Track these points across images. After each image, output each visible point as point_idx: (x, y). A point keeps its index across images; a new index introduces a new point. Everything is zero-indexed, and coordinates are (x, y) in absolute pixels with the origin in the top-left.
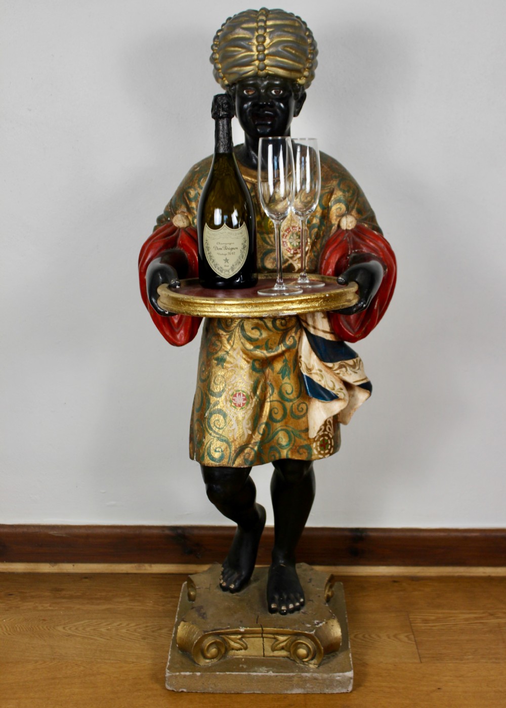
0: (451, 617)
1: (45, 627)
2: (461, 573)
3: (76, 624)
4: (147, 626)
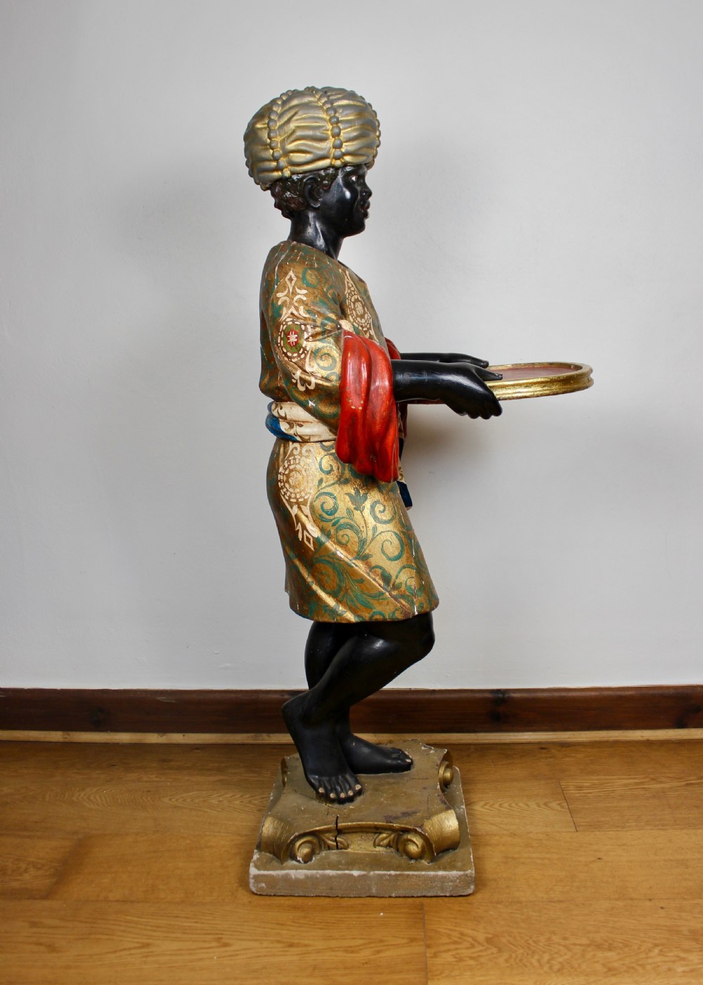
0: (608, 783)
1: (149, 799)
2: (616, 737)
3: (183, 795)
4: (263, 798)
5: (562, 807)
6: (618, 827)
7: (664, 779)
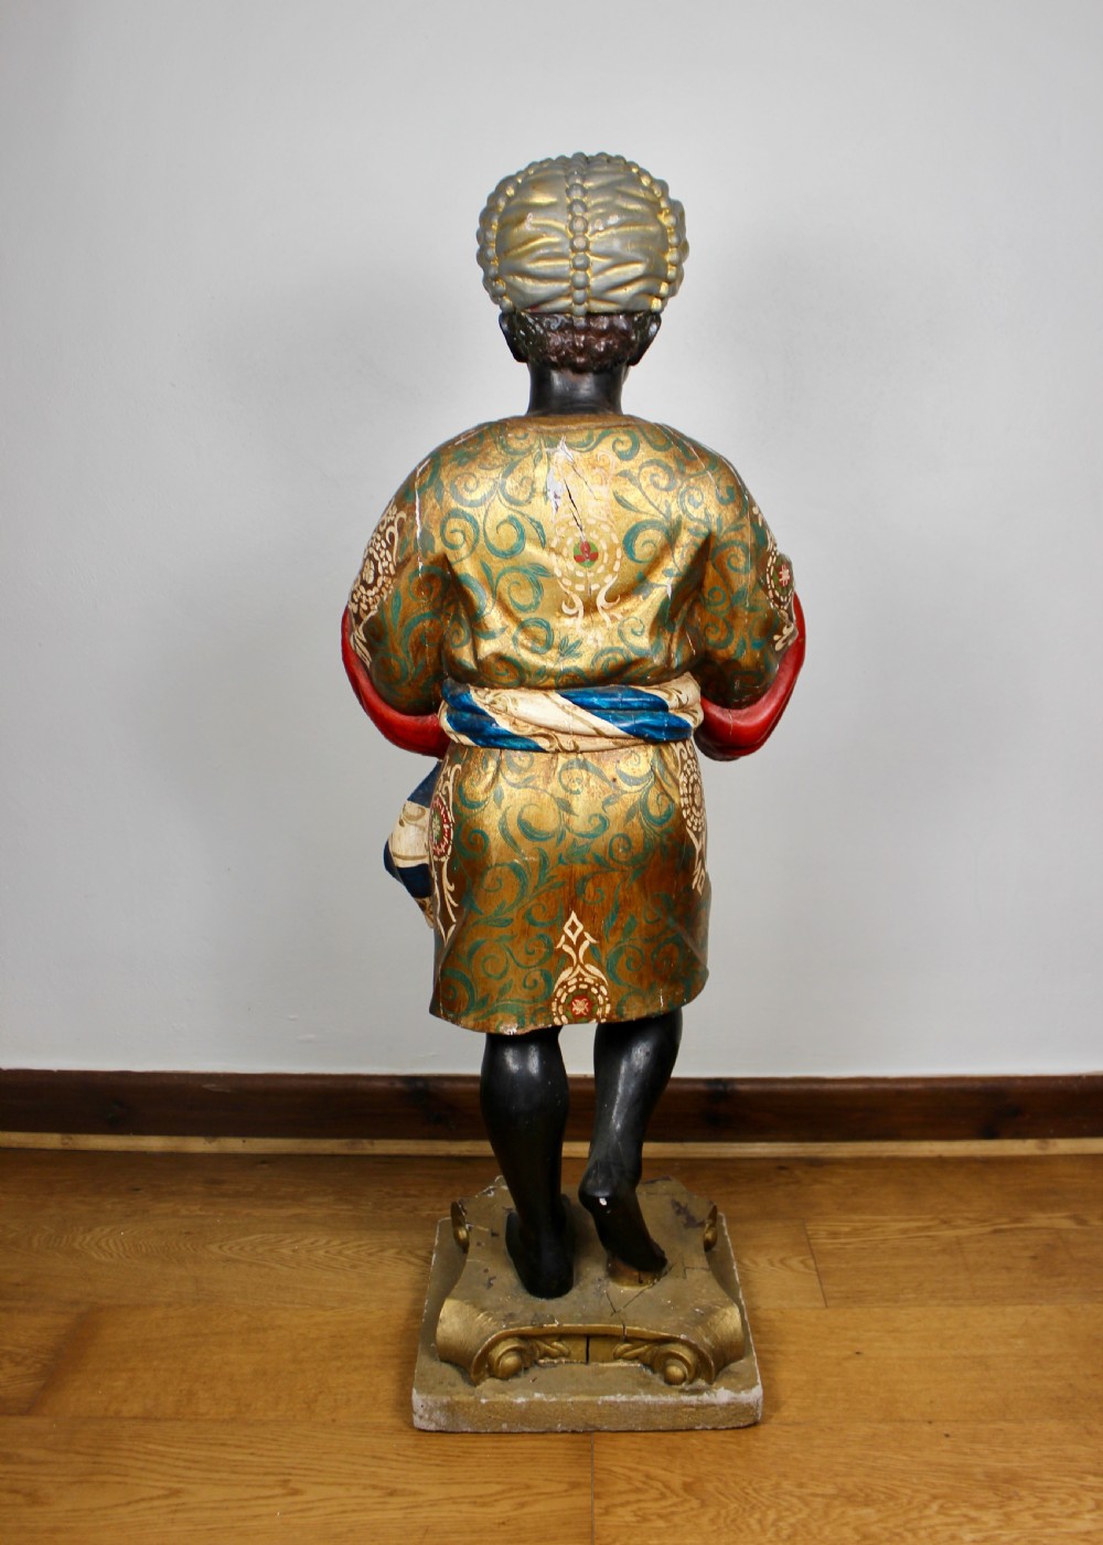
1: (188, 1245)
3: (240, 1241)
5: (807, 1266)
6: (888, 1300)
7: (960, 1222)
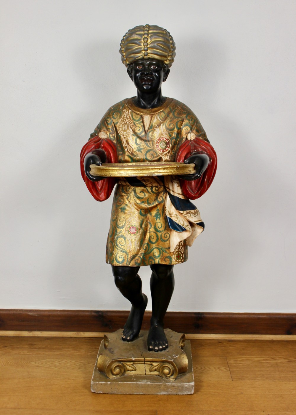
1: (25, 362)
2: (257, 338)
4: (81, 362)
5: (226, 370)
6: (252, 379)
7: (278, 358)
